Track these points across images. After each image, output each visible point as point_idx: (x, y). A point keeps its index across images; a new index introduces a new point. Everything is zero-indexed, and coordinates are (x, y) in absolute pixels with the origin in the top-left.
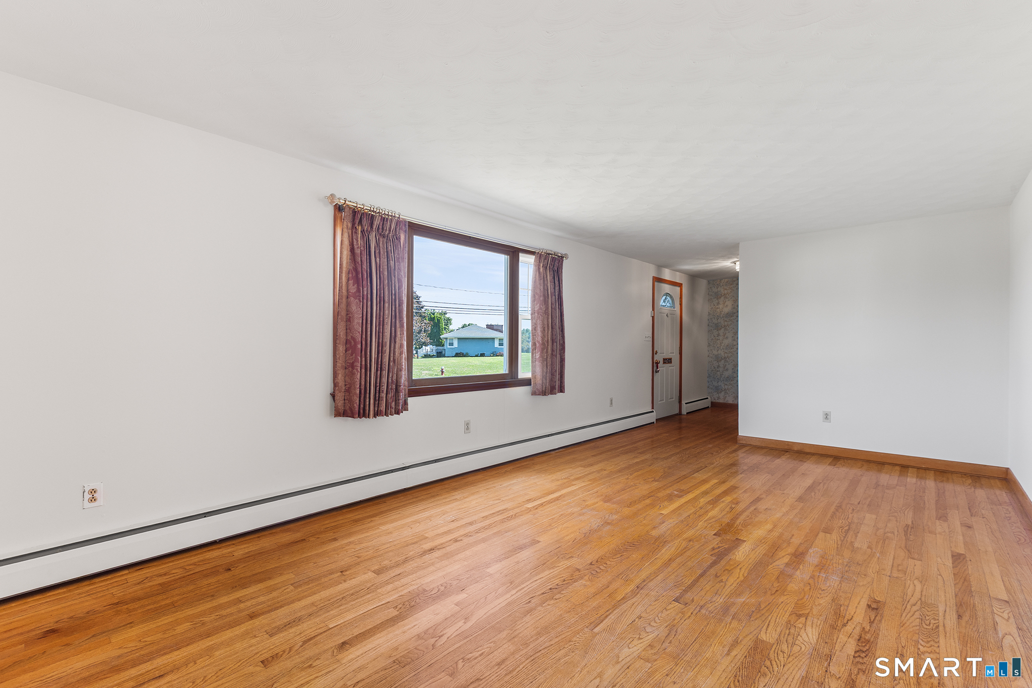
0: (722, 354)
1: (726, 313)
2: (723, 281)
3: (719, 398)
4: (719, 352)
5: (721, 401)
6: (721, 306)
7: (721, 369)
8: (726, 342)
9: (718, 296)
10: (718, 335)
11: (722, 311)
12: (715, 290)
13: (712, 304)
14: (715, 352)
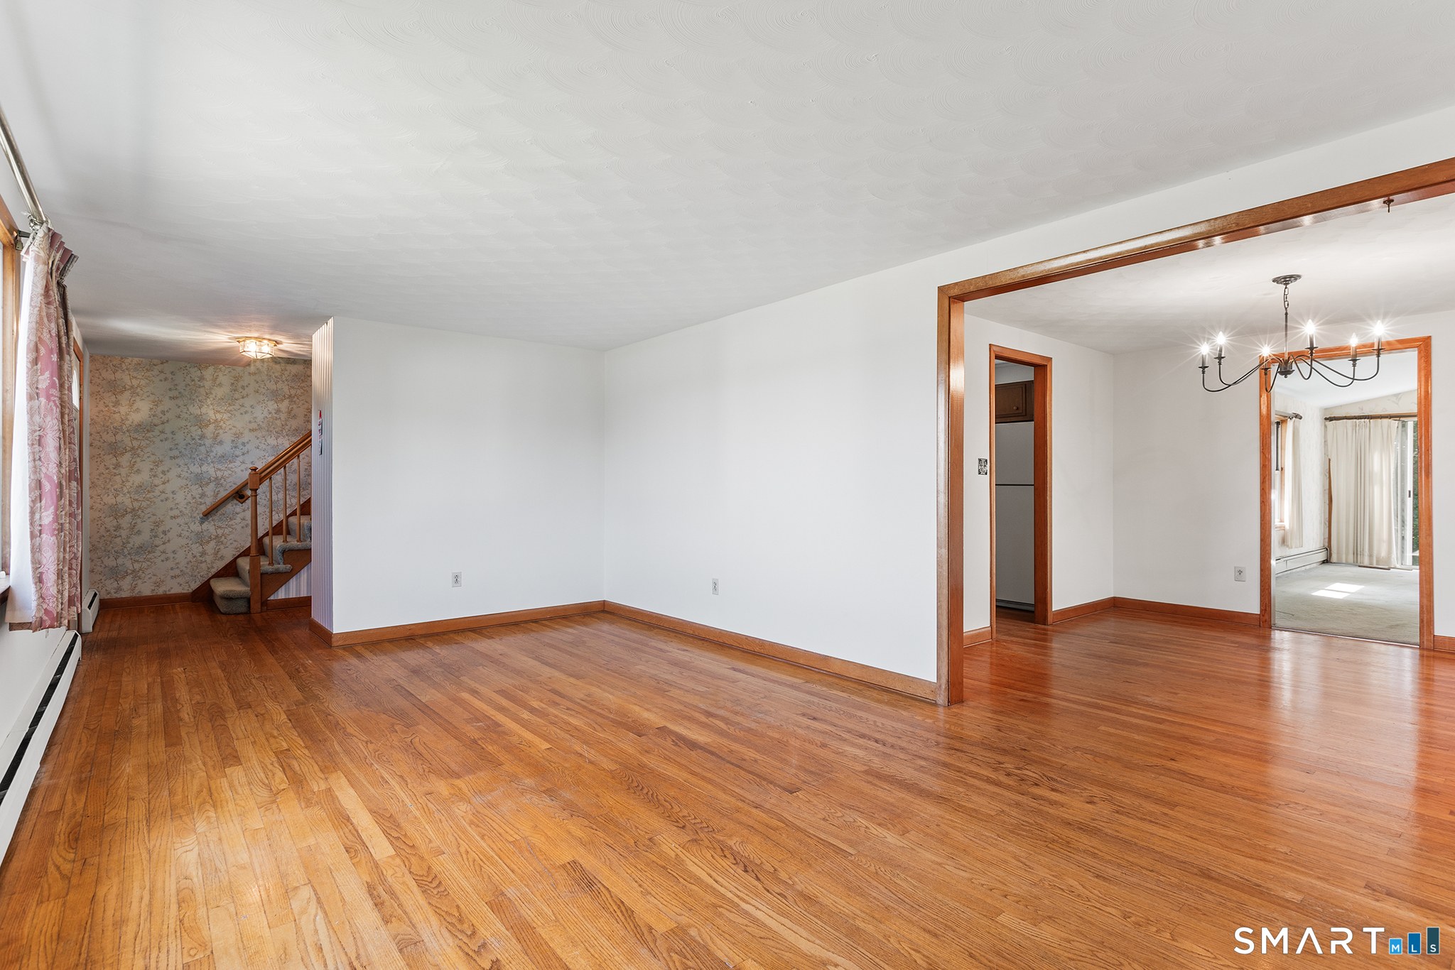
0: (128, 502)
1: (135, 423)
2: (129, 360)
3: (119, 589)
4: (119, 499)
5: (125, 594)
6: (123, 410)
7: (124, 533)
8: (136, 479)
9: (115, 388)
10: (117, 466)
11: (127, 419)
12: (108, 375)
13: (102, 402)
14: (110, 500)
